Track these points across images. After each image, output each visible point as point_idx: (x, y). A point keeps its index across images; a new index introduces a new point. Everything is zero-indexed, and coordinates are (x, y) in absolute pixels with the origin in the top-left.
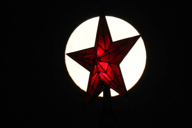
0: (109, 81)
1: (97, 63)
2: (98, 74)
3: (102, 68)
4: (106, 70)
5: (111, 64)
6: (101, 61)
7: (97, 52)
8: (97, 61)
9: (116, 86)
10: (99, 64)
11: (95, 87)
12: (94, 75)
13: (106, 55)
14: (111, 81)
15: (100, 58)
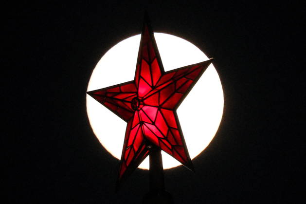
0: (159, 138)
1: (139, 107)
2: (140, 126)
3: (147, 116)
4: (153, 120)
5: (162, 110)
6: (145, 105)
7: (138, 89)
8: (139, 104)
9: (170, 147)
10: (141, 109)
11: (136, 149)
12: (134, 128)
13: (154, 94)
14: (162, 138)
15: (143, 100)
